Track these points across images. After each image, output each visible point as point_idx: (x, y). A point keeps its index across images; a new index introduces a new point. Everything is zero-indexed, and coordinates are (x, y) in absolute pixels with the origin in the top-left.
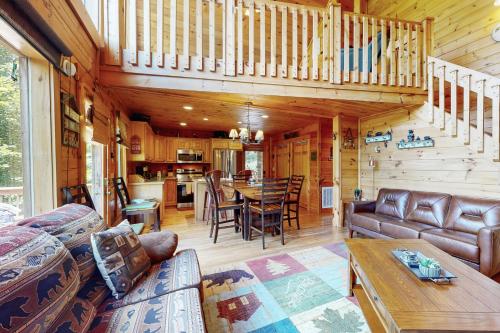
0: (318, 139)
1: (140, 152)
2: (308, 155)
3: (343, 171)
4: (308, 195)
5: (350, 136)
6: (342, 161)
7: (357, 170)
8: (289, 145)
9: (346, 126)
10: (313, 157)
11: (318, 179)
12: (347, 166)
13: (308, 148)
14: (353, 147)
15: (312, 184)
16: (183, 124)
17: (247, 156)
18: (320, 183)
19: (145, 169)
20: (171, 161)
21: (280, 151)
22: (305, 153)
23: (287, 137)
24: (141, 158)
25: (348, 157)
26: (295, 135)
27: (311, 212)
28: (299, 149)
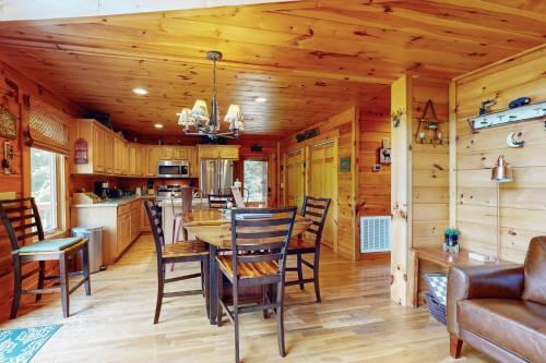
0: (354, 135)
1: (87, 161)
2: (336, 162)
3: (416, 191)
4: (335, 227)
5: (431, 117)
6: (415, 170)
7: (447, 188)
8: (304, 150)
9: (423, 96)
10: (345, 165)
11: (353, 203)
12: (425, 179)
13: (334, 152)
14: (439, 141)
15: (342, 211)
16: (159, 126)
17: (245, 168)
18: (357, 210)
19: (105, 185)
20: (151, 175)
21: (291, 161)
22: (329, 160)
23: (301, 139)
24: (87, 169)
25: (427, 161)
26: (313, 134)
27: (340, 257)
28: (320, 155)
